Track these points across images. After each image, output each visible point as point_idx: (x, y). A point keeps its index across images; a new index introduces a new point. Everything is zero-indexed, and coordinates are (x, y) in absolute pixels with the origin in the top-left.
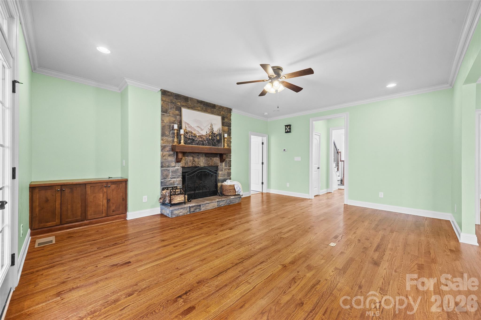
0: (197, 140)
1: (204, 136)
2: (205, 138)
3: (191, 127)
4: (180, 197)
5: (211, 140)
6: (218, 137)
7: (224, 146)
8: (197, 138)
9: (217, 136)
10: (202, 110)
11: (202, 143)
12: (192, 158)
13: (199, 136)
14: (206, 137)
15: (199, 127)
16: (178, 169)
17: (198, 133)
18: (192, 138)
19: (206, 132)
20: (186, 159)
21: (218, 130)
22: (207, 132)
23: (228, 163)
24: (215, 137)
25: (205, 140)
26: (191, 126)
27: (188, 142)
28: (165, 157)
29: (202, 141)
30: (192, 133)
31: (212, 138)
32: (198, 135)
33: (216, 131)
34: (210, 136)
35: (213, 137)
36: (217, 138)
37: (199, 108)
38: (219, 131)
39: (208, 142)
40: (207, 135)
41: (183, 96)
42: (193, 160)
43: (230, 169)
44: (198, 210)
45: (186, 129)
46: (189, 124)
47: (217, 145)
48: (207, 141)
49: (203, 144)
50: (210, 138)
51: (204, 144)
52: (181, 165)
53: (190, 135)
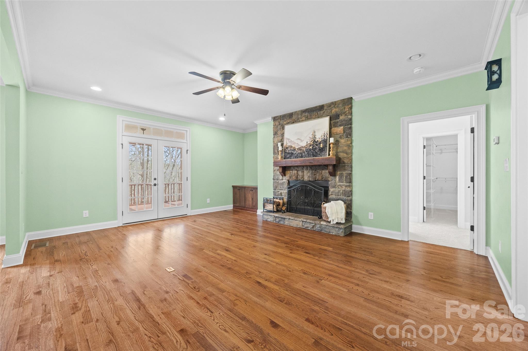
0: (295, 154)
1: (304, 147)
2: (304, 150)
3: (291, 141)
4: (270, 206)
5: (312, 149)
6: (322, 144)
7: (329, 155)
8: (296, 151)
9: (320, 143)
10: (307, 119)
11: (301, 155)
12: (296, 172)
13: (298, 149)
14: (306, 148)
15: (299, 139)
16: (284, 182)
17: (297, 146)
18: (291, 152)
19: (306, 143)
20: (291, 173)
21: (322, 136)
22: (307, 142)
23: (346, 177)
24: (317, 145)
25: (304, 152)
26: (292, 141)
27: (287, 157)
28: (275, 171)
29: (301, 153)
30: (291, 147)
31: (313, 148)
32: (297, 147)
33: (320, 137)
34: (310, 146)
35: (314, 146)
36: (320, 145)
37: (304, 118)
38: (324, 136)
39: (307, 154)
40: (307, 145)
41: (287, 114)
42: (297, 173)
43: (351, 186)
44: (282, 222)
45: (286, 145)
46: (290, 139)
47: (319, 154)
48: (307, 151)
49: (302, 157)
50: (311, 147)
51: (303, 156)
52: (287, 179)
53: (290, 150)
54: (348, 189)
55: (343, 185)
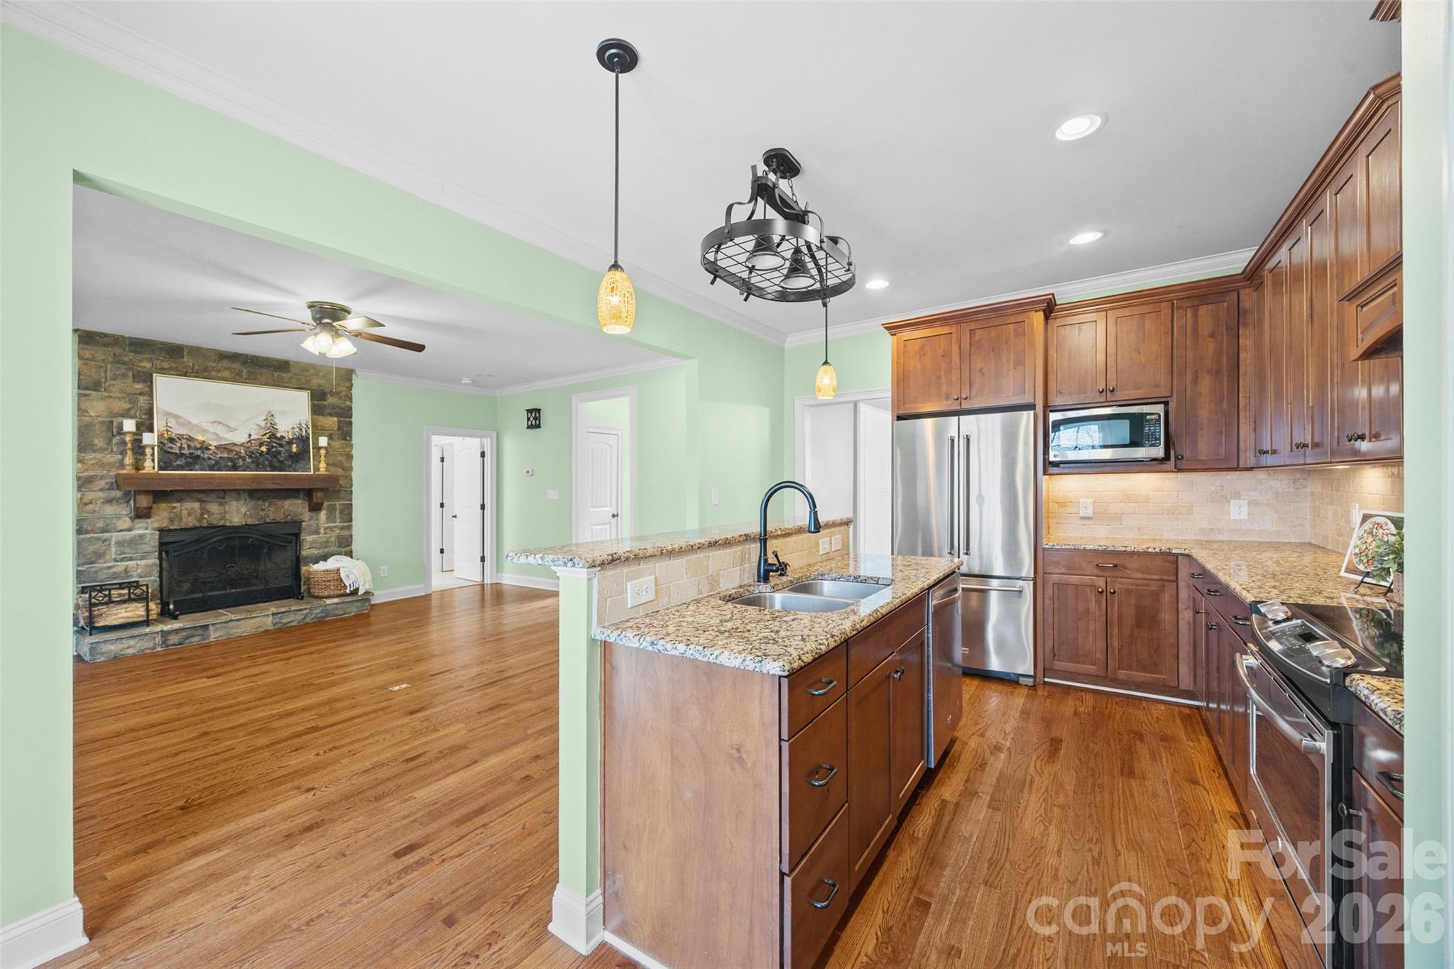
0: (209, 458)
1: (242, 445)
2: (242, 451)
3: (188, 424)
4: (129, 609)
5: (267, 454)
6: (295, 445)
7: (316, 469)
8: (211, 452)
9: (290, 442)
10: (237, 378)
11: (230, 464)
12: (196, 505)
13: (217, 447)
14: (248, 447)
15: (220, 423)
16: (142, 536)
17: (216, 440)
18: (191, 454)
19: (247, 436)
20: (175, 508)
21: (293, 428)
22: (250, 435)
23: (341, 511)
24: (281, 446)
25: (240, 457)
26: (190, 422)
27: (175, 464)
28: (91, 506)
29: (230, 459)
30: (190, 439)
31: (269, 450)
32: (214, 443)
33: (289, 429)
34: (261, 445)
35: (273, 447)
36: (291, 448)
37: (226, 374)
38: (301, 429)
39: (253, 462)
40: (250, 441)
41: (162, 343)
42: (201, 508)
43: (350, 527)
44: (196, 639)
45: (167, 431)
46: (180, 417)
47: (290, 467)
48: (250, 457)
49: (235, 468)
50: (264, 449)
51: (240, 466)
52: (156, 525)
53: (185, 446)
54: (345, 533)
55: (335, 527)
